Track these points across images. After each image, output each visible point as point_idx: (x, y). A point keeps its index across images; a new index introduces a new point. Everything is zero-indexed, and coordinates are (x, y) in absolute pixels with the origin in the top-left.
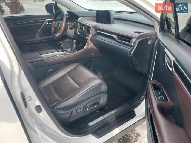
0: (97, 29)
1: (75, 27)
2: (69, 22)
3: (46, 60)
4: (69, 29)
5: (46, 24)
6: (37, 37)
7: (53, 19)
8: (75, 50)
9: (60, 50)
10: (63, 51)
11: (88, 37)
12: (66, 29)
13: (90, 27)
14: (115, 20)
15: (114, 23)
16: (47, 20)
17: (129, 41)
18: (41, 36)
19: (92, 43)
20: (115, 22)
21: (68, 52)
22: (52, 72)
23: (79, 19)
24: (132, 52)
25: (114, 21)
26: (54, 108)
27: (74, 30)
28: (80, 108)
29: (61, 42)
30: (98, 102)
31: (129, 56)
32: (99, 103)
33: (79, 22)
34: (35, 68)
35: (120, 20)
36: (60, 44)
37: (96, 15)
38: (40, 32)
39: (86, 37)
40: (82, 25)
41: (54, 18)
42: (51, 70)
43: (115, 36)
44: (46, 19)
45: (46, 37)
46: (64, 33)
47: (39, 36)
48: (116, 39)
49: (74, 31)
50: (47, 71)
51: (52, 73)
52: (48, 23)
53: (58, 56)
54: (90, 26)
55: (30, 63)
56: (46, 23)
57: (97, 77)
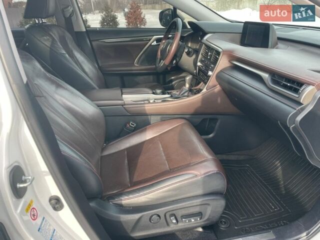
0: (232, 57)
1: (197, 52)
2: (191, 42)
3: (128, 105)
4: (184, 55)
5: (152, 44)
6: (136, 65)
7: (163, 36)
8: (186, 94)
9: (159, 91)
10: (163, 93)
11: (212, 71)
12: (178, 54)
13: (218, 53)
14: (279, 41)
15: (277, 48)
16: (155, 37)
17: (296, 91)
18: (141, 64)
19: (219, 84)
20: (280, 45)
21: (172, 96)
22: (134, 127)
23: (206, 38)
24: (299, 118)
25: (277, 44)
26: (108, 200)
27: (194, 57)
28: (159, 216)
29: (173, 78)
30: (201, 213)
31: (291, 124)
32: (202, 215)
33: (204, 43)
34: (105, 116)
35: (292, 44)
36: (172, 81)
37: (241, 32)
38: (142, 58)
39: (208, 72)
40: (209, 48)
41: (164, 34)
42: (132, 125)
43: (265, 76)
44: (153, 36)
45: (149, 65)
46: (174, 62)
47: (139, 63)
48: (266, 82)
49: (194, 59)
50: (126, 126)
51: (134, 131)
52: (157, 43)
53: (151, 101)
54: (220, 50)
55: (98, 106)
56: (153, 42)
57: (210, 157)
